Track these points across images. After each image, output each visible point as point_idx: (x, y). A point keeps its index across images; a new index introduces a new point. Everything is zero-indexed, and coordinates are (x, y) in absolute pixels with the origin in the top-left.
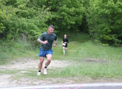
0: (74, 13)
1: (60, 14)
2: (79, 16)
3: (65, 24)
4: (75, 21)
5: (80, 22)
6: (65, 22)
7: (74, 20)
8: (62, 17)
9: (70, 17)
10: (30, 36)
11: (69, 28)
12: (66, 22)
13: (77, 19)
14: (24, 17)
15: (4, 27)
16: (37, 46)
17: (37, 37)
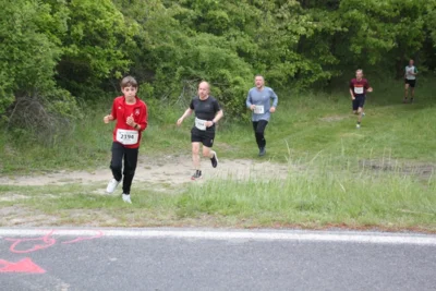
0: (395, 10)
1: (345, 16)
2: (412, 21)
3: (358, 49)
4: (397, 36)
5: (415, 40)
6: (358, 44)
7: (393, 34)
8: (346, 30)
9: (380, 25)
10: (216, 89)
11: (374, 63)
12: (364, 43)
13: (403, 32)
14: (209, 30)
15: (127, 62)
16: (235, 119)
17: (237, 90)
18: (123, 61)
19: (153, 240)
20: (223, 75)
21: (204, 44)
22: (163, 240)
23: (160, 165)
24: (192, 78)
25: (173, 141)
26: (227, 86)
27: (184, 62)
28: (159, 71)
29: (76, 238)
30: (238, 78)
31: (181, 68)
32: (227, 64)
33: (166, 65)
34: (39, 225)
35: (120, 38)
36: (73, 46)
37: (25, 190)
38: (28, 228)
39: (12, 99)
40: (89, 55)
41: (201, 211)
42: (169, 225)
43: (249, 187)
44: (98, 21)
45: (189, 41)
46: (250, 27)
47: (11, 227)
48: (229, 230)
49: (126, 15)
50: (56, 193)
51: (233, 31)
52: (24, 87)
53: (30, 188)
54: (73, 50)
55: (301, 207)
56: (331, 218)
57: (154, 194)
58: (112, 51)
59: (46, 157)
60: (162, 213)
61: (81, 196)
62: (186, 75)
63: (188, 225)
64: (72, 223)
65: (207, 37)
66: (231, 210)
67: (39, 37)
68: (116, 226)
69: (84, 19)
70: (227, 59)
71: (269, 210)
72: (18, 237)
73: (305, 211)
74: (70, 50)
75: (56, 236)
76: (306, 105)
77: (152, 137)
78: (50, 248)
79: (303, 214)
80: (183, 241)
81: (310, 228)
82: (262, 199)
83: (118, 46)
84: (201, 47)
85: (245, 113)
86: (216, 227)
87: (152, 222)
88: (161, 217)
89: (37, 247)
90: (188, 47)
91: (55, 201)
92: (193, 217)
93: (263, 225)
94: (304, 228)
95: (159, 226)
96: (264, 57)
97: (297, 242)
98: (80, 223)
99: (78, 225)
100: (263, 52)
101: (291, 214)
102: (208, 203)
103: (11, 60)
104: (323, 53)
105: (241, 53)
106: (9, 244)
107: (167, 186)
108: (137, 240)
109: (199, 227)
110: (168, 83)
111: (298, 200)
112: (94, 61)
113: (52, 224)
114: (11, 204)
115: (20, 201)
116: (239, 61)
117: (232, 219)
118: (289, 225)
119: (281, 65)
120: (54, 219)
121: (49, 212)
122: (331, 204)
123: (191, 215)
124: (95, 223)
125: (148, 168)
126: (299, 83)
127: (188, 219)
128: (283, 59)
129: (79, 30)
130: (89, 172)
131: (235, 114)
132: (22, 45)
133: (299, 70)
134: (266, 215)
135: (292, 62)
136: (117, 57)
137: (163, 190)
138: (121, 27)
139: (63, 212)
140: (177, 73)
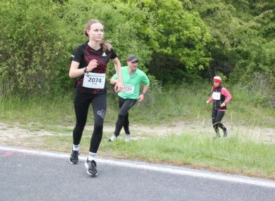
15: (208, 59)
18: (206, 59)
28: (237, 66)
31: (253, 64)
36: (168, 48)
40: (180, 54)
44: (185, 32)
54: (168, 51)
58: (197, 52)
62: (257, 69)
69: (178, 31)
74: (166, 51)
81: (151, 162)
112: (183, 59)
129: (173, 38)
136: (201, 55)
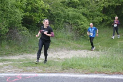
8: (120, 5)
10: (75, 26)
14: (73, 7)
16: (82, 36)
17: (82, 27)
19: (54, 77)
20: (77, 22)
21: (71, 11)
22: (57, 77)
23: (56, 52)
24: (67, 23)
25: (61, 44)
26: (79, 25)
27: (64, 18)
28: (56, 21)
29: (28, 76)
30: (83, 23)
32: (79, 18)
33: (58, 18)
34: (16, 72)
35: (43, 10)
36: (28, 13)
37: (12, 60)
38: (13, 73)
39: (8, 30)
40: (33, 16)
41: (70, 68)
42: (59, 72)
43: (86, 59)
44: (36, 4)
45: (66, 10)
46: (87, 5)
47: (7, 73)
48: (79, 74)
49: (45, 2)
50: (22, 61)
51: (80, 7)
52: (12, 27)
53: (13, 60)
54: (28, 14)
55: (104, 66)
56: (115, 70)
57: (54, 62)
58: (40, 14)
59: (19, 49)
60: (57, 68)
61: (30, 62)
62: (65, 22)
63: (65, 72)
64: (27, 71)
65: (72, 9)
66: (80, 67)
67: (16, 10)
68: (42, 72)
69: (31, 4)
70: (79, 16)
71: (93, 67)
72: (9, 76)
73: (106, 68)
74: (27, 14)
75: (22, 76)
76: (106, 31)
77: (54, 43)
78: (20, 80)
79: (105, 69)
80: (64, 78)
81: (107, 74)
82: (91, 63)
83: (42, 12)
84: (70, 13)
85: (85, 34)
86: (75, 73)
87: (54, 71)
88: (57, 69)
89: (15, 80)
90: (65, 12)
91: (22, 64)
92: (67, 70)
93: (91, 73)
94: (105, 74)
95: (56, 72)
96: (91, 15)
97: (103, 79)
98: (29, 71)
99: (29, 72)
100: (91, 13)
101: (101, 69)
102: (72, 65)
103: (7, 18)
104: (112, 13)
105: (83, 14)
106: (6, 78)
107: (59, 59)
108: (48, 77)
109: (69, 73)
110: (59, 25)
111: (103, 64)
112: (34, 18)
113: (20, 72)
114: (7, 65)
115: (10, 64)
116: (82, 17)
117: (80, 70)
118: (100, 73)
119: (97, 18)
120: (21, 70)
121: (19, 68)
122: (115, 65)
123: (67, 69)
124: (35, 72)
125: (52, 53)
126: (103, 24)
127: (66, 70)
128: (98, 16)
129: (29, 7)
130: (33, 54)
131: (81, 34)
132: (11, 13)
133: (103, 19)
134: (92, 69)
135: (101, 17)
136: (42, 16)
137: (57, 60)
138: (43, 6)
139: (24, 68)
140: (62, 21)
